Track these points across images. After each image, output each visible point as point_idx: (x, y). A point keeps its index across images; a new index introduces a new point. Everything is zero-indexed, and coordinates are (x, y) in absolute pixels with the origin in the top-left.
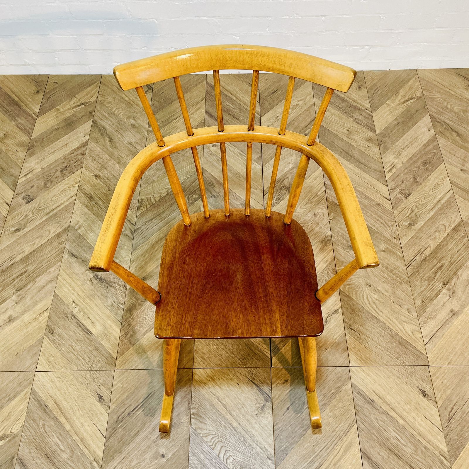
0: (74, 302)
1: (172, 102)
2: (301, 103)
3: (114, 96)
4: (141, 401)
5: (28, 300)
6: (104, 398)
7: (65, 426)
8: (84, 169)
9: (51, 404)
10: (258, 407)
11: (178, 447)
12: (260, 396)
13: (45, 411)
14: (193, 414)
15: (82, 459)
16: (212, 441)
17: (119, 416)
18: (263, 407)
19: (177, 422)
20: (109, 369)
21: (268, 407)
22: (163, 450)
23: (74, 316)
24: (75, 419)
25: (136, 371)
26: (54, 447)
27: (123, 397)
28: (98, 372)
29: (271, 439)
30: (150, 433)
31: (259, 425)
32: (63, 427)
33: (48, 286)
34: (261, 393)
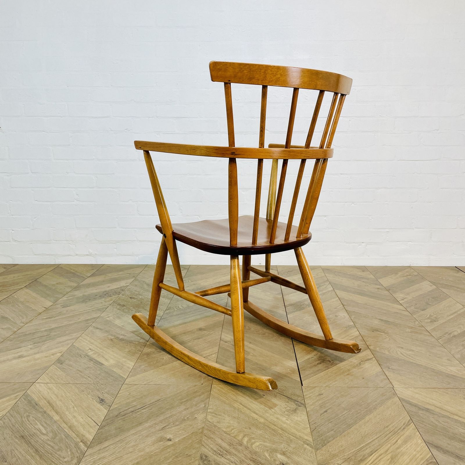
0: (90, 349)
4: (150, 403)
5: (44, 348)
6: (106, 400)
8: (121, 295)
9: (42, 403)
10: (289, 410)
11: (189, 434)
12: (290, 403)
13: (34, 407)
14: (210, 412)
15: (67, 440)
16: (233, 431)
17: (121, 412)
18: (295, 410)
19: (190, 417)
20: (116, 383)
21: (301, 410)
22: (170, 436)
23: (88, 356)
24: (67, 413)
25: (147, 385)
26: (34, 431)
27: (128, 401)
28: (104, 385)
29: (307, 431)
30: (155, 424)
31: (290, 421)
32: (51, 419)
33: (67, 342)
34: (291, 401)
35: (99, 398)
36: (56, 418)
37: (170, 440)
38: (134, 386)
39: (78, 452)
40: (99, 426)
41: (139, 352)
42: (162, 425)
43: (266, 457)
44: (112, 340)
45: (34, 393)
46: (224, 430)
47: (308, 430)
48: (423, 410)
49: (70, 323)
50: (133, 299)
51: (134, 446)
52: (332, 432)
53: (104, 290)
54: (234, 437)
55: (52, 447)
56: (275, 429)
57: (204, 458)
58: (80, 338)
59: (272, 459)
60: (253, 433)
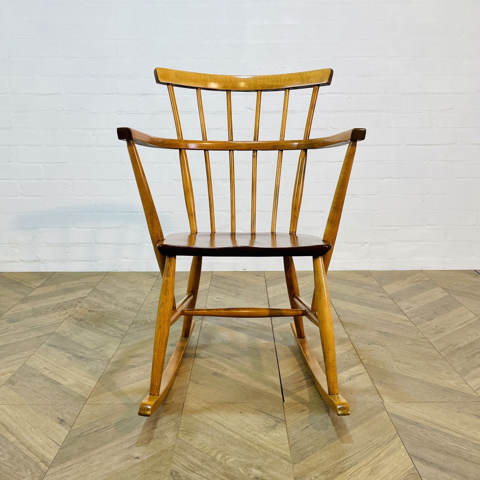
0: (45, 368)
3: (118, 279)
4: (114, 423)
6: (66, 421)
7: (9, 439)
8: (77, 308)
10: (268, 426)
11: (159, 452)
12: (269, 419)
14: (181, 431)
15: (25, 461)
16: (205, 448)
17: (83, 433)
18: (275, 426)
19: (159, 436)
20: (77, 403)
21: (280, 426)
22: (138, 454)
23: (43, 375)
24: (24, 434)
25: (111, 405)
27: (91, 421)
28: (64, 405)
29: (285, 446)
30: (122, 443)
31: (268, 437)
32: (7, 440)
33: (17, 361)
34: (271, 418)
35: (58, 418)
36: (12, 439)
37: (138, 458)
38: (98, 405)
39: (39, 472)
40: (60, 446)
41: (101, 370)
42: (129, 444)
43: (240, 471)
44: (69, 358)
46: (197, 447)
47: (287, 445)
48: (412, 424)
49: (20, 340)
50: (92, 313)
51: (99, 464)
52: (312, 447)
53: (56, 302)
54: (207, 454)
55: (10, 467)
56: (252, 445)
57: (174, 474)
58: (32, 356)
59: (247, 474)
60: (227, 450)
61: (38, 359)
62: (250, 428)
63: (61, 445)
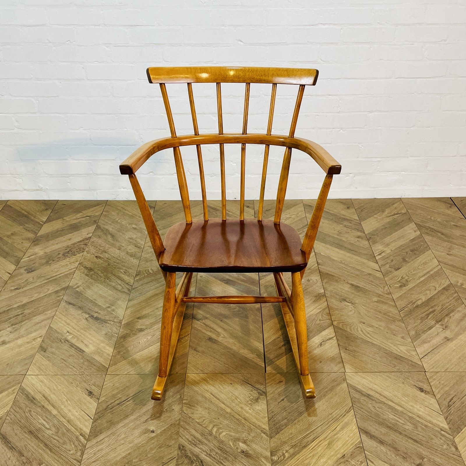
0: (68, 332)
1: (173, 216)
2: (293, 216)
3: (118, 212)
4: (132, 395)
5: (22, 331)
6: (94, 393)
7: (52, 412)
8: (85, 253)
9: (38, 397)
10: (252, 399)
11: (169, 425)
12: (253, 391)
13: (32, 401)
14: (185, 403)
15: (68, 434)
16: (204, 422)
17: (109, 405)
18: (257, 399)
19: (168, 409)
20: (100, 374)
21: (262, 399)
22: (153, 428)
23: (67, 341)
24: (62, 407)
25: (128, 375)
26: (39, 426)
27: (113, 393)
28: (89, 376)
29: (265, 420)
30: (140, 416)
31: (252, 411)
32: (50, 413)
33: (43, 322)
34: (255, 389)
35: (88, 390)
36: (54, 412)
37: (153, 432)
38: (116, 376)
39: (80, 445)
41: (115, 335)
42: (145, 417)
43: (231, 445)
44: (86, 319)
45: (29, 387)
46: (197, 421)
48: (365, 396)
49: (41, 295)
50: (99, 259)
51: (125, 438)
52: (286, 421)
53: (65, 245)
54: (205, 428)
55: (58, 441)
56: (240, 419)
57: (182, 448)
58: (55, 317)
59: (235, 448)
60: (221, 423)
61: (60, 320)
62: (239, 400)
63: (93, 418)
